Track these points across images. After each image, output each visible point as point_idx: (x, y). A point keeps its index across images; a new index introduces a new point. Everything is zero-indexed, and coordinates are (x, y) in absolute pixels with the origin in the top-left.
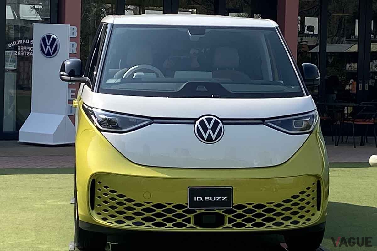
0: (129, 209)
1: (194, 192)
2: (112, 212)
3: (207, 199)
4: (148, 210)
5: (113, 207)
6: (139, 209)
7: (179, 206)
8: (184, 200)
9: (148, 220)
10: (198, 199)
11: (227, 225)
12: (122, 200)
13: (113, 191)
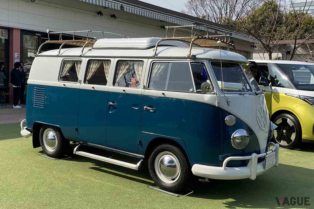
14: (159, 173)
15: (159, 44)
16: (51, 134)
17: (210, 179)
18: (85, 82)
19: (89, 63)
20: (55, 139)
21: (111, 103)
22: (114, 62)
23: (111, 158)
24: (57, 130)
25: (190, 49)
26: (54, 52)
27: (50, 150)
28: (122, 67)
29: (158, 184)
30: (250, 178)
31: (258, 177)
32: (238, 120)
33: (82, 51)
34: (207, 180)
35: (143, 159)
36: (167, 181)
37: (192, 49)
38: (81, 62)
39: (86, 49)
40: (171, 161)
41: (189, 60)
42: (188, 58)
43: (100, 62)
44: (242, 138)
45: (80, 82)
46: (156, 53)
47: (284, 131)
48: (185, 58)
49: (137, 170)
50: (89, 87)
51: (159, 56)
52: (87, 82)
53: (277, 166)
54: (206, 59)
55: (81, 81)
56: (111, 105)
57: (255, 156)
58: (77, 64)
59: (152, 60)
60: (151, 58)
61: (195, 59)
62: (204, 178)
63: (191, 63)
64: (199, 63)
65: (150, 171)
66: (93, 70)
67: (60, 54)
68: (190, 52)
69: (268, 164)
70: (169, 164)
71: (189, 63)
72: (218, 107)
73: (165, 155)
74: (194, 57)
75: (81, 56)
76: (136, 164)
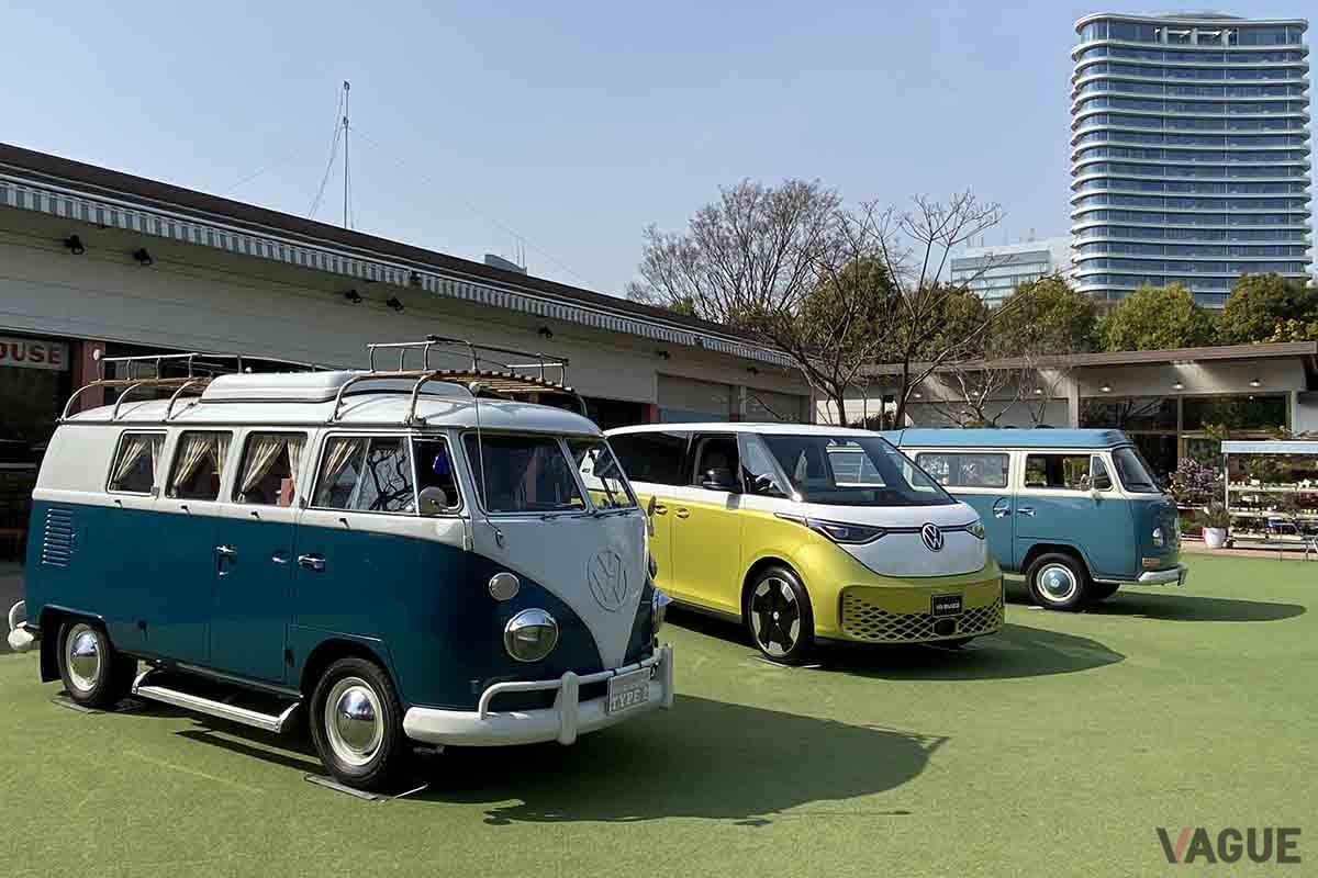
0: (882, 622)
1: (937, 601)
2: (865, 626)
3: (946, 606)
4: (899, 622)
5: (866, 621)
6: (891, 621)
7: (924, 616)
8: (927, 608)
9: (900, 631)
10: (939, 607)
11: (958, 631)
12: (875, 613)
13: (866, 605)
14: (337, 738)
15: (346, 392)
16: (87, 642)
17: (449, 748)
18: (168, 492)
19: (183, 440)
20: (92, 654)
21: (224, 549)
22: (240, 436)
23: (230, 703)
24: (98, 627)
25: (412, 401)
26: (105, 413)
27: (83, 685)
28: (261, 450)
29: (329, 768)
30: (560, 740)
31: (582, 738)
32: (526, 583)
33: (170, 409)
34: (441, 750)
35: (301, 701)
36: (351, 758)
37: (418, 401)
38: (164, 436)
39: (182, 403)
40: (366, 705)
41: (409, 430)
42: (408, 425)
43: (211, 439)
44: (540, 630)
45: (156, 493)
46: (336, 413)
47: (776, 616)
48: (399, 425)
49: (279, 731)
50: (174, 505)
51: (344, 420)
52: (173, 492)
53: (666, 709)
54: (450, 428)
55: (159, 489)
56: (226, 555)
57: (570, 681)
58: (157, 445)
59: (326, 430)
60: (324, 425)
61: (424, 428)
62: (433, 746)
63: (413, 437)
64: (432, 437)
65: (315, 733)
66: (192, 460)
67: (119, 416)
68: (413, 410)
69: (618, 702)
70: (360, 712)
71: (410, 439)
72: (468, 551)
73: (353, 688)
74: (422, 424)
75: (164, 423)
76: (278, 716)
